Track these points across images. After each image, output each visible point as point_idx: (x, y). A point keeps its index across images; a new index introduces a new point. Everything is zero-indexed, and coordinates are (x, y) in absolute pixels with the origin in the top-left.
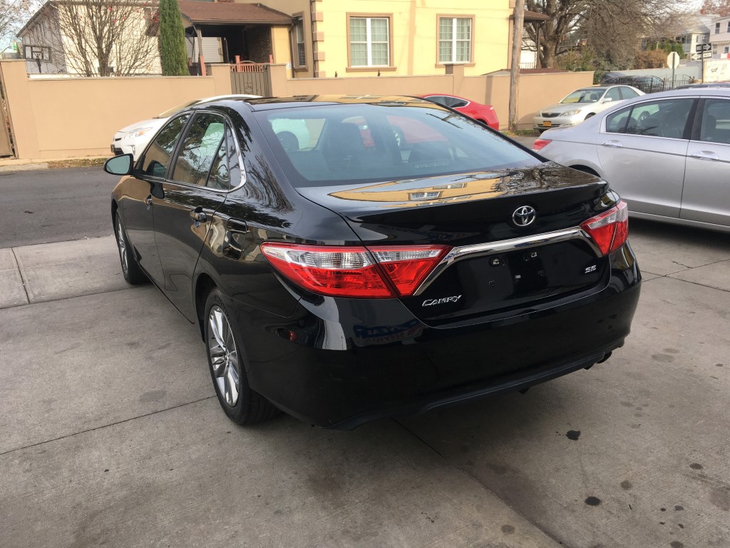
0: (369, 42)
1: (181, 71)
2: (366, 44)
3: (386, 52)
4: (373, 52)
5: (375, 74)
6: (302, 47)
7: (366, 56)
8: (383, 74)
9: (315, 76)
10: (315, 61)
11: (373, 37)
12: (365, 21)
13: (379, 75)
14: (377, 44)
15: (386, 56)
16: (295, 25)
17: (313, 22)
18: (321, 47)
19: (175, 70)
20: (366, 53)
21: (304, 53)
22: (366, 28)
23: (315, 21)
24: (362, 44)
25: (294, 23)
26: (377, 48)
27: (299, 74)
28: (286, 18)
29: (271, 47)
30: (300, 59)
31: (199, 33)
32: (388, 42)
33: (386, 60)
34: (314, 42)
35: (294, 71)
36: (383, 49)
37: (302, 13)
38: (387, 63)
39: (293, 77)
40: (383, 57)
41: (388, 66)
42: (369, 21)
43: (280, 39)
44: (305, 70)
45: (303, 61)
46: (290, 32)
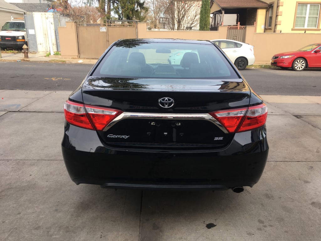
0: (307, 16)
1: (206, 29)
2: (305, 17)
3: (317, 21)
4: (309, 21)
5: (303, 32)
6: (271, 18)
7: (304, 23)
8: (307, 32)
9: (274, 32)
10: (276, 25)
11: (310, 14)
12: (307, 5)
13: (305, 32)
14: (312, 17)
15: (316, 23)
16: (270, 8)
17: (278, 6)
18: (279, 18)
19: (203, 28)
20: (305, 21)
21: (271, 21)
22: (306, 9)
23: (279, 6)
24: (303, 17)
25: (269, 7)
26: (311, 19)
27: (268, 31)
28: (266, 5)
29: (256, 18)
30: (269, 24)
31: (223, 12)
32: (318, 16)
33: (316, 25)
34: (277, 16)
35: (265, 29)
36: (315, 19)
37: (274, 2)
38: (316, 27)
39: (265, 32)
40: (314, 23)
41: (316, 28)
42: (309, 6)
43: (261, 15)
44: (270, 29)
45: (270, 25)
46: (267, 11)
